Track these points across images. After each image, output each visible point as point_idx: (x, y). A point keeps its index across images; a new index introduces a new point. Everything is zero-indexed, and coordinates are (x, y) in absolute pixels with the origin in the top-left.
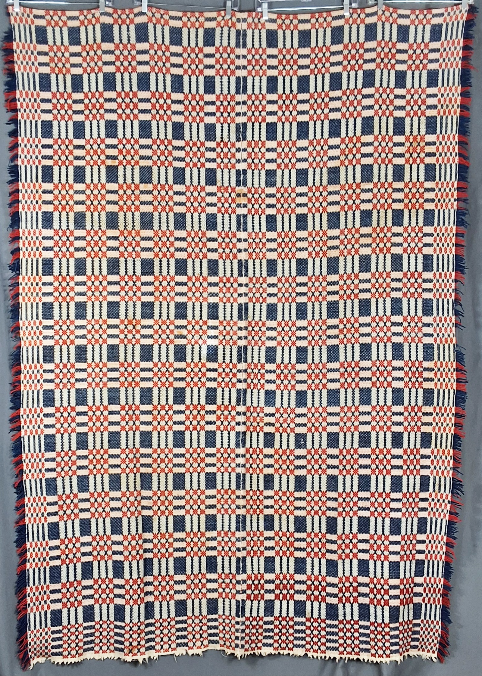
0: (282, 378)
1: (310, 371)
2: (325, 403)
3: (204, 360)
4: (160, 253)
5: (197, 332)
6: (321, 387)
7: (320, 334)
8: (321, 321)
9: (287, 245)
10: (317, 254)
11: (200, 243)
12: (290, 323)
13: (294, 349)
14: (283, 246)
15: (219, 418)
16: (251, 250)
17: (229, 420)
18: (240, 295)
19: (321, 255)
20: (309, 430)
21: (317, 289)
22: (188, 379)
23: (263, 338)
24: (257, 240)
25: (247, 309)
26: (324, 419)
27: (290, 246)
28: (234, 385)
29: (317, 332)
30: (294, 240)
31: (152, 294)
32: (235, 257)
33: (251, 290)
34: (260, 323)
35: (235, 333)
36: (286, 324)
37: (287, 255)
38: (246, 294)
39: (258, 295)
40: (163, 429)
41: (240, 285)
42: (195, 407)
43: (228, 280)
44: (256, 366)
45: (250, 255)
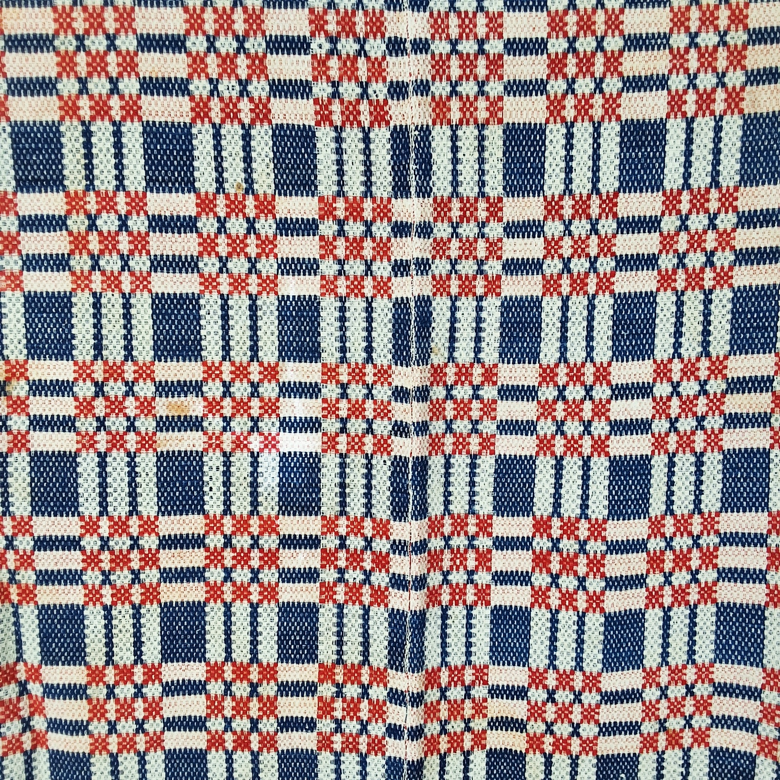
0: (555, 567)
1: (656, 544)
2: (705, 651)
3: (269, 506)
4: (84, 102)
5: (241, 406)
6: (693, 597)
7: (701, 409)
8: (704, 363)
9: (585, 64)
10: (705, 100)
11: (242, 61)
12: (589, 371)
13: (600, 467)
14: (571, 70)
15: (326, 708)
16: (441, 88)
17: (364, 715)
18: (401, 268)
19: (719, 107)
20: (649, 743)
21: (696, 242)
22: (215, 575)
23: (488, 427)
24: (468, 47)
25: (425, 321)
26: (703, 706)
27: (599, 68)
28: (380, 596)
29: (688, 405)
30: (614, 43)
31: (60, 263)
32: (380, 116)
33: (440, 247)
34: (478, 370)
35: (383, 411)
36: (576, 375)
37: (583, 108)
38: (423, 266)
39: (467, 267)
40: (127, 744)
41: (401, 229)
42: (241, 672)
43: (355, 210)
44: (460, 524)
45: (440, 107)
